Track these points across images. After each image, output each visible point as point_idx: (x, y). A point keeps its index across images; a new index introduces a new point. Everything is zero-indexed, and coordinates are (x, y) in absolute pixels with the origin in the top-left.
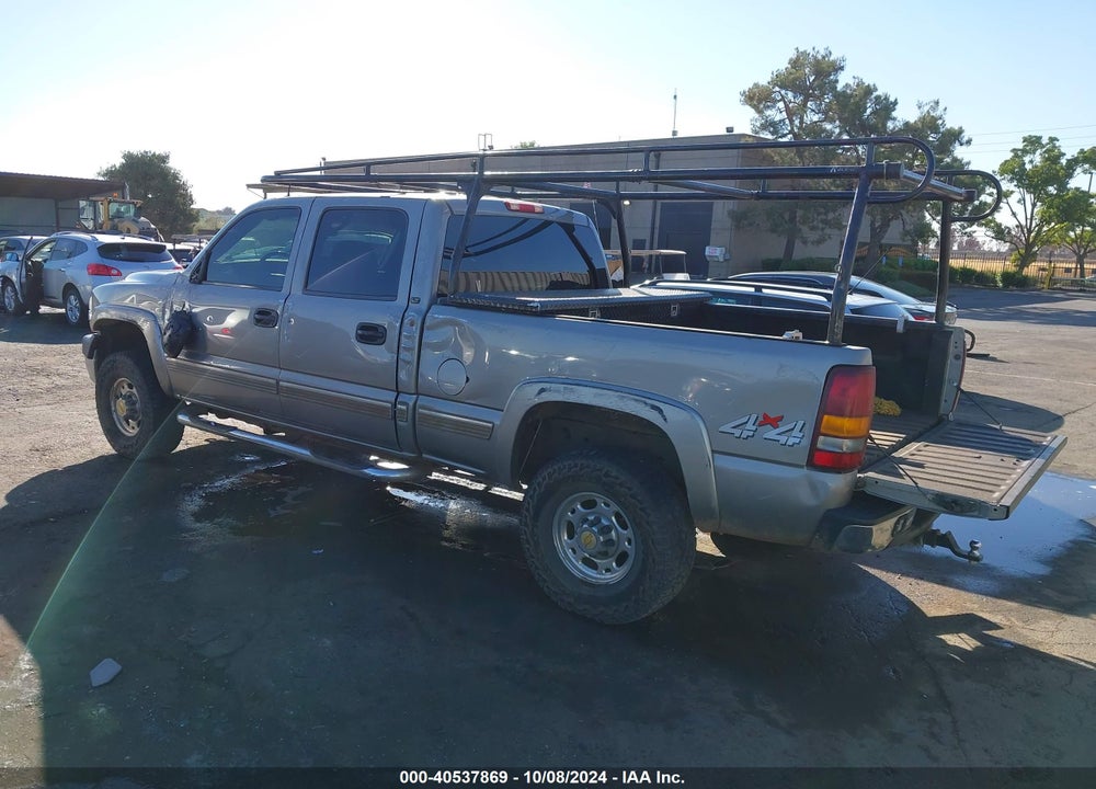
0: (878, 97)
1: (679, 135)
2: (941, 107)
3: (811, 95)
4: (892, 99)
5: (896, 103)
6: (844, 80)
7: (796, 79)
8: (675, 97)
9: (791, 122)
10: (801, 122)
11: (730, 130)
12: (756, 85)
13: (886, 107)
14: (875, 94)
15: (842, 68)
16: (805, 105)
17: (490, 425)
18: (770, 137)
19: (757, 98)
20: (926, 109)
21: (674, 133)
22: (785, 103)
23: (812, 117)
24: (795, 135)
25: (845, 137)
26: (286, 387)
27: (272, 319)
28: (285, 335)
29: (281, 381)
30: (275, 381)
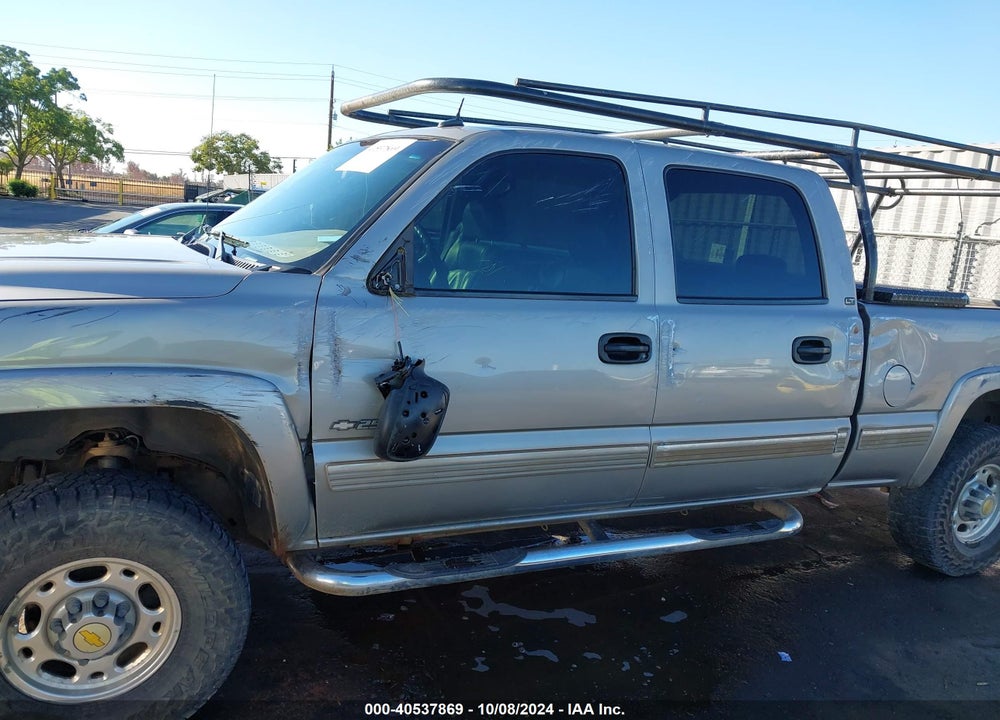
26: (671, 452)
27: (641, 348)
28: (670, 372)
29: (659, 444)
30: (646, 448)
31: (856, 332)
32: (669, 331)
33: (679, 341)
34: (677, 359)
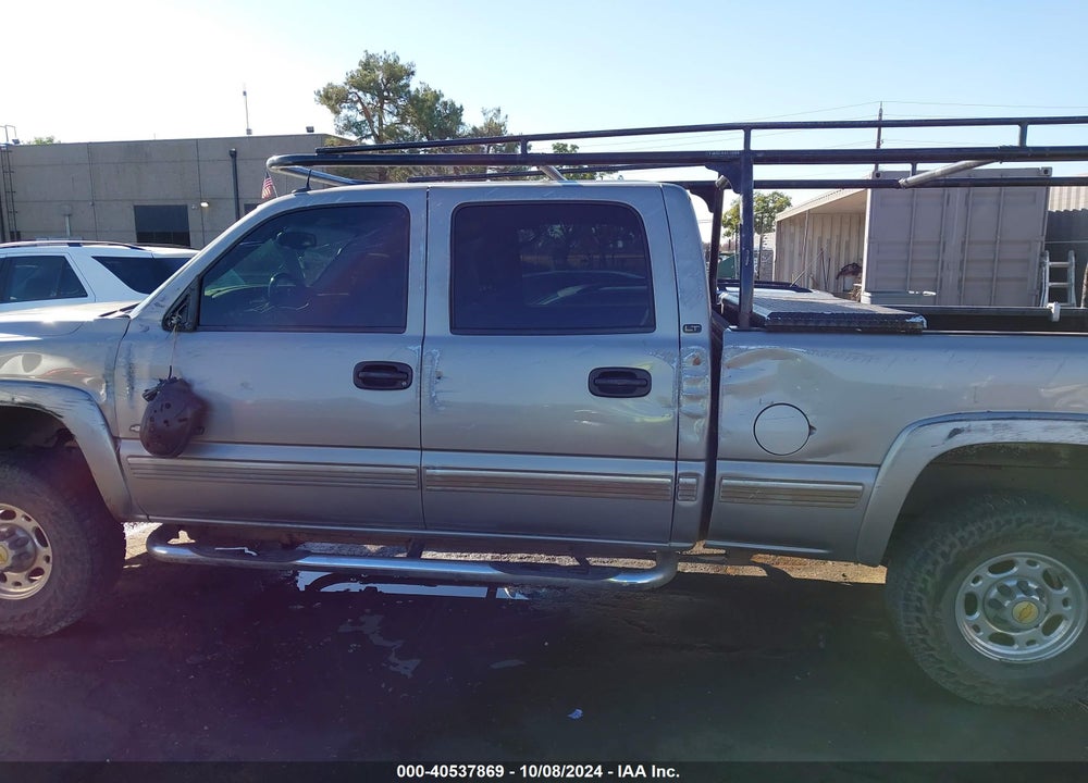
0: (445, 103)
1: (254, 134)
2: (503, 115)
3: (387, 98)
4: (458, 106)
5: (461, 109)
6: (414, 85)
7: (370, 82)
8: (245, 93)
9: (371, 122)
10: (381, 124)
11: (310, 130)
12: (330, 85)
13: (455, 113)
14: (442, 100)
15: (413, 73)
16: (381, 107)
17: (861, 487)
18: (353, 138)
19: (333, 98)
20: (490, 115)
21: (249, 131)
22: (362, 104)
23: (389, 119)
24: (378, 138)
25: (425, 140)
26: (441, 476)
27: (401, 376)
28: (433, 400)
29: (428, 468)
30: (414, 470)
31: (697, 362)
32: (432, 360)
33: (442, 369)
34: (440, 386)
